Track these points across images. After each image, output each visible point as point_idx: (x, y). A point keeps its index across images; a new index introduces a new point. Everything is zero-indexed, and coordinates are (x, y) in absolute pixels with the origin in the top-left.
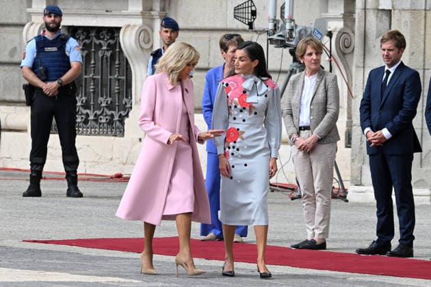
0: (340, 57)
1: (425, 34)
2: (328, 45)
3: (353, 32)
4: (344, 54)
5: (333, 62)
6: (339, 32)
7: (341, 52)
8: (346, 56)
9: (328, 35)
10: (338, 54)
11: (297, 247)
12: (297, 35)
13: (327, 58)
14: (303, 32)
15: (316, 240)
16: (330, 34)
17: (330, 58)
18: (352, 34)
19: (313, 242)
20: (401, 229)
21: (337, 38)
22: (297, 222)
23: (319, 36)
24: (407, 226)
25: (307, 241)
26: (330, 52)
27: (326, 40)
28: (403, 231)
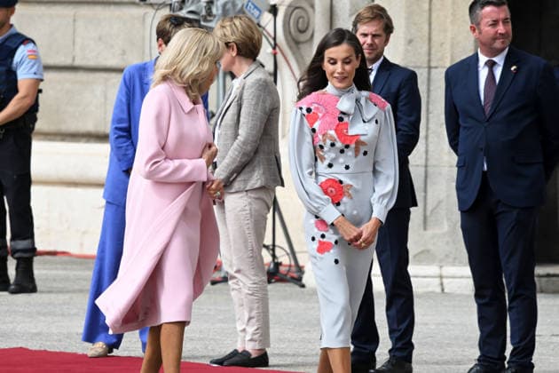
0: (291, 48)
1: (430, 10)
2: (270, 28)
3: (312, 6)
4: (297, 43)
5: (279, 56)
6: (289, 6)
7: (294, 39)
8: (301, 46)
9: (270, 12)
10: (288, 43)
11: (220, 362)
12: (220, 12)
13: (270, 50)
14: (229, 6)
16: (274, 10)
17: (274, 48)
18: (310, 10)
19: (246, 353)
20: (391, 332)
21: (285, 16)
22: (221, 321)
23: (257, 13)
24: (403, 326)
25: (235, 353)
26: (275, 39)
27: (267, 19)
28: (397, 334)
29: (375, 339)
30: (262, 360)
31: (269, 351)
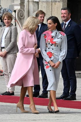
0: (19, 20)
1: (52, 11)
2: (14, 16)
3: (24, 10)
4: (21, 19)
5: (16, 22)
6: (19, 10)
7: (20, 18)
8: (21, 20)
9: (14, 12)
10: (18, 19)
11: (3, 94)
12: (2, 12)
13: (14, 21)
14: (4, 10)
15: (10, 92)
16: (15, 11)
17: (15, 20)
18: (23, 11)
19: (9, 92)
20: (43, 87)
21: (18, 13)
23: (11, 12)
24: (46, 86)
25: (7, 92)
26: (15, 18)
27: (13, 13)
28: (44, 87)
29: (39, 89)
30: (13, 94)
31: (14, 91)
